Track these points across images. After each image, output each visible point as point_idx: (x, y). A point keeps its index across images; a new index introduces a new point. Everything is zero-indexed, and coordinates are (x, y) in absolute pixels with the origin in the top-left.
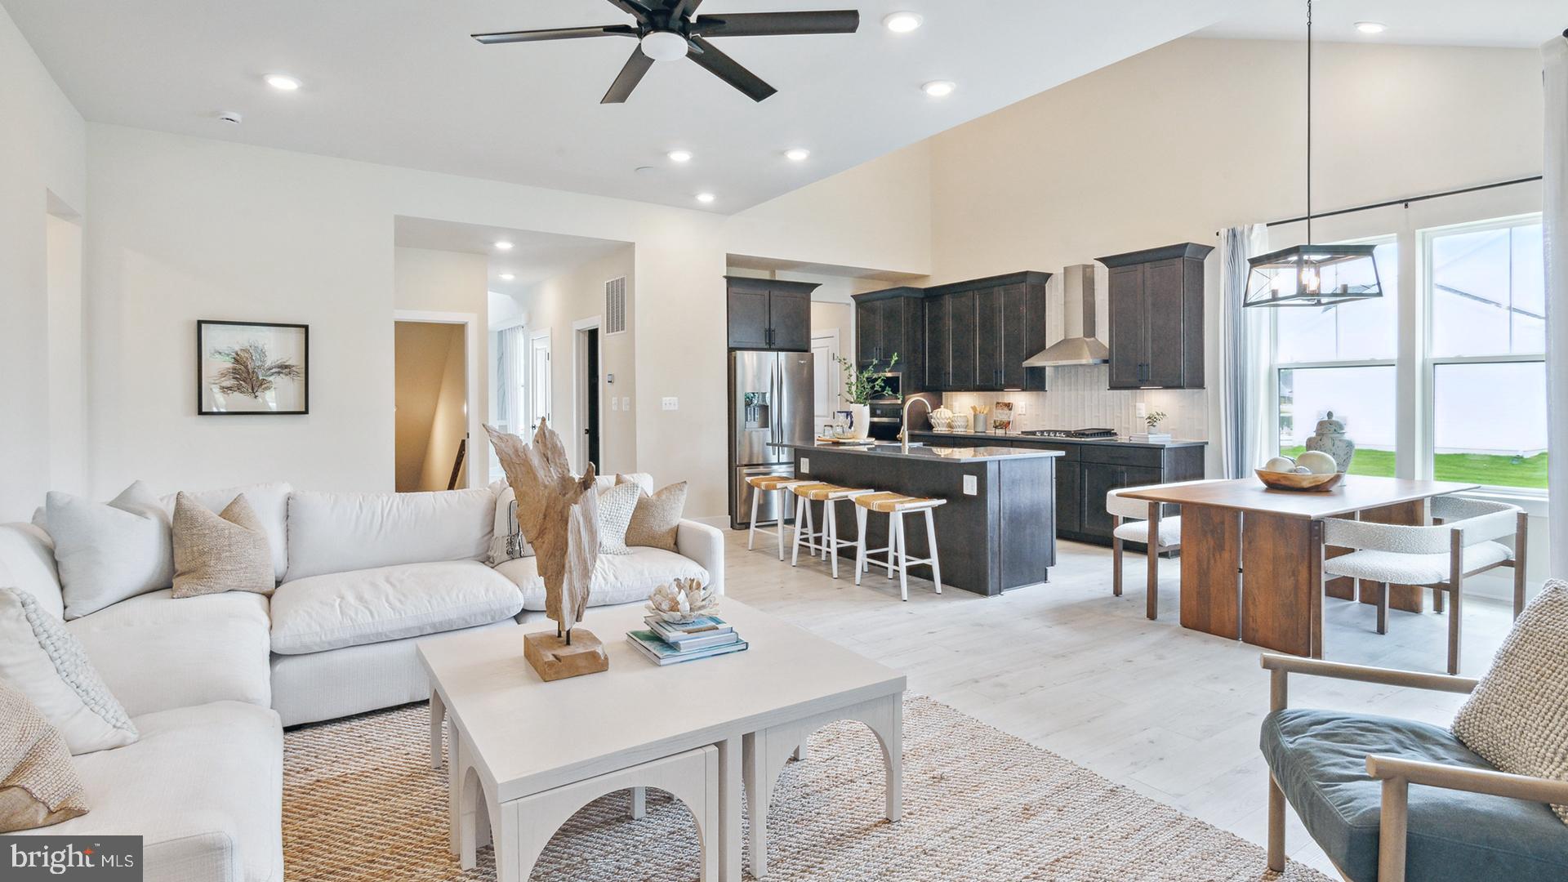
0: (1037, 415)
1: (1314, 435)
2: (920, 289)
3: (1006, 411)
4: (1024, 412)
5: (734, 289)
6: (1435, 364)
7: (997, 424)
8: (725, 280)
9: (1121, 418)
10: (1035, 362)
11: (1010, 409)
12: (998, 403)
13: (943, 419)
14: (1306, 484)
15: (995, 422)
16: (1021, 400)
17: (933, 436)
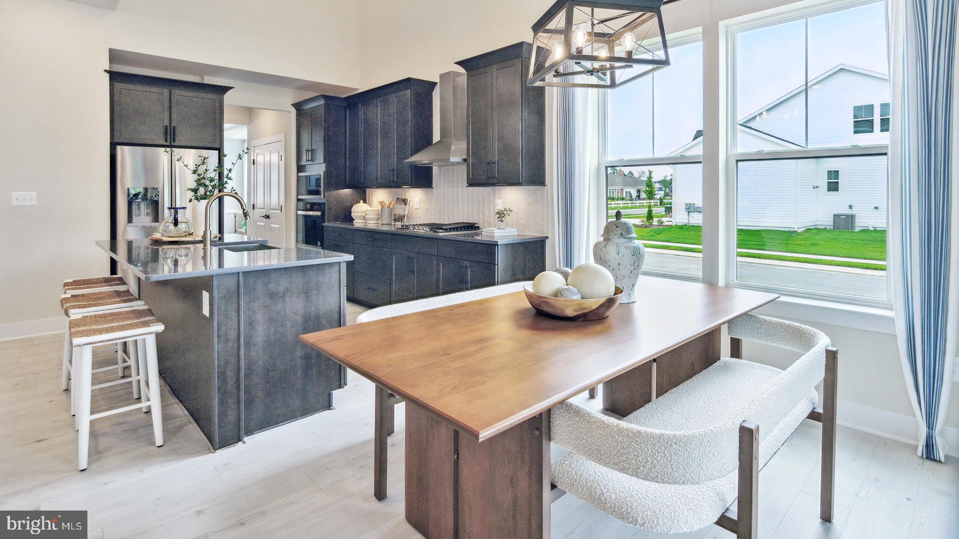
0: (427, 209)
1: (602, 239)
2: (341, 98)
3: (403, 206)
4: (418, 207)
5: (118, 86)
6: (737, 161)
7: (396, 217)
8: (107, 76)
9: (484, 212)
10: (421, 158)
11: (406, 204)
12: (398, 199)
13: (360, 213)
14: (570, 312)
15: (395, 215)
16: (415, 196)
17: (354, 230)
